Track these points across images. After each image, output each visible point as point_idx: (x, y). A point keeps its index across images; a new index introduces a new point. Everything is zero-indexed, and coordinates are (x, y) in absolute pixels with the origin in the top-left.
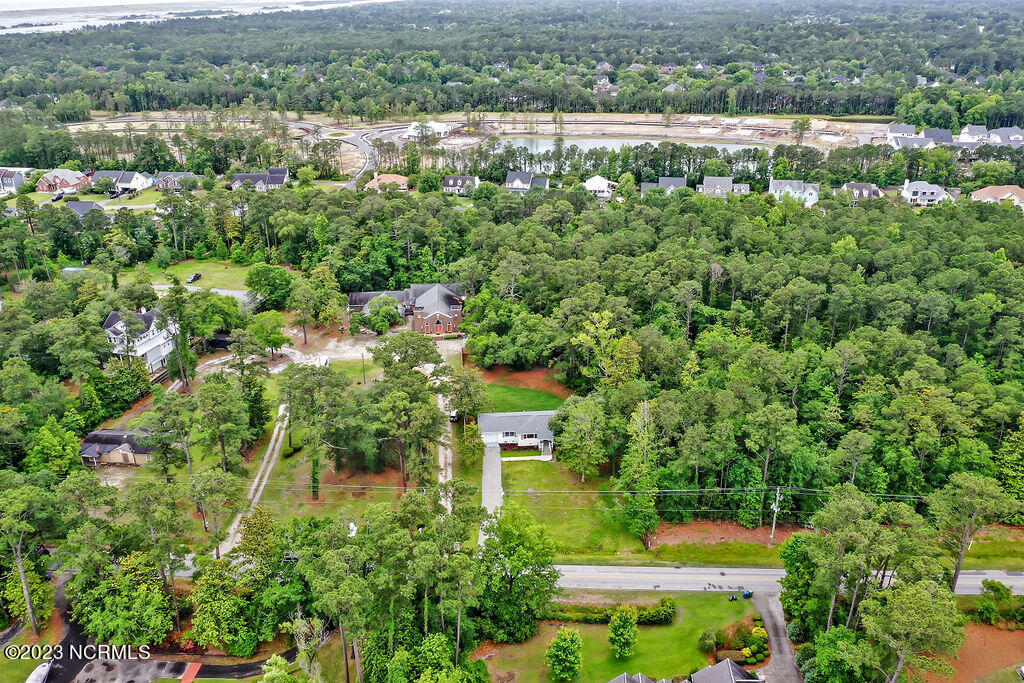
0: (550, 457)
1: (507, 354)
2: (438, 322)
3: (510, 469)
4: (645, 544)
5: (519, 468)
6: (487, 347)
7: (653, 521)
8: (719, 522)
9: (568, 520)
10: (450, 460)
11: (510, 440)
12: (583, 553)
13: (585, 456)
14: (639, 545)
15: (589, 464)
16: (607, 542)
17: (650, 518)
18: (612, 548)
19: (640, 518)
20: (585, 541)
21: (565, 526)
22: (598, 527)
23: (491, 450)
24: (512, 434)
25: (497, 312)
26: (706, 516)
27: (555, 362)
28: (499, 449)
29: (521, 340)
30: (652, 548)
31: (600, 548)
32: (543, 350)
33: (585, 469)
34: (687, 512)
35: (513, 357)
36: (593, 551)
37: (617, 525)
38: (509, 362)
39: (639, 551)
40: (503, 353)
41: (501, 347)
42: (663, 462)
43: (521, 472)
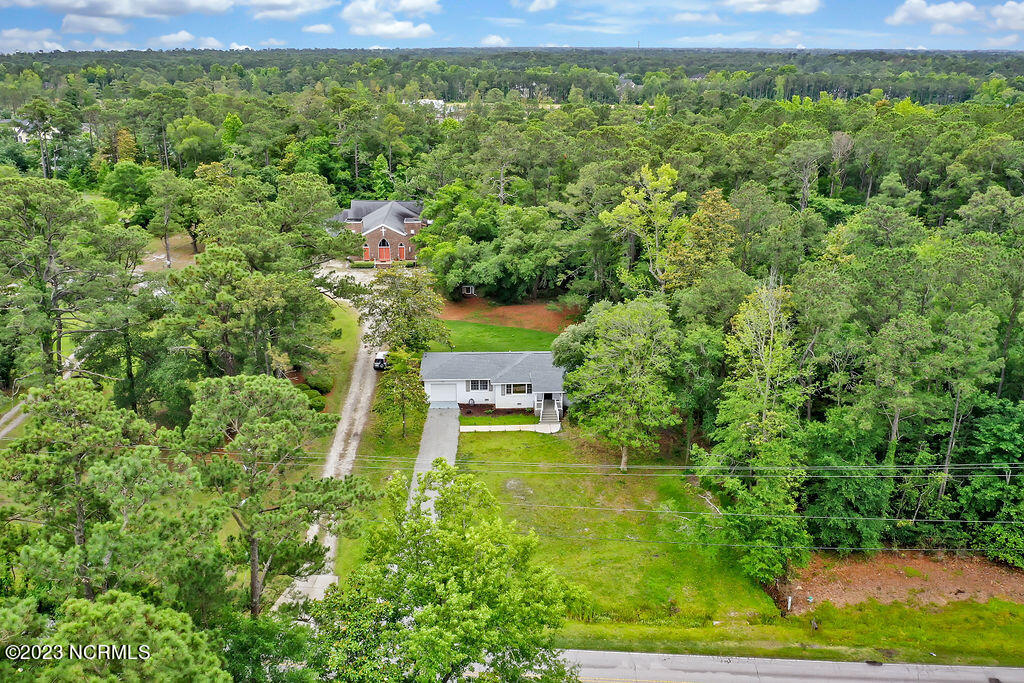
0: (555, 428)
1: (487, 267)
2: (384, 243)
3: (474, 445)
4: (780, 602)
5: (493, 444)
6: (452, 259)
7: (797, 546)
8: (941, 555)
9: (593, 543)
10: (359, 428)
11: (479, 397)
12: (629, 620)
13: (631, 410)
14: (766, 605)
15: (640, 426)
16: (686, 596)
17: (791, 539)
18: (700, 608)
19: (768, 539)
20: (633, 592)
21: (587, 556)
22: (664, 562)
23: (442, 412)
24: (485, 385)
25: (474, 210)
26: (909, 541)
27: (570, 278)
28: (458, 412)
29: (511, 242)
30: (799, 613)
31: (672, 610)
32: (546, 258)
33: (630, 437)
34: (873, 528)
35: (496, 271)
36: (654, 618)
37: (710, 554)
38: (490, 280)
39: (767, 620)
40: (478, 266)
41: (477, 257)
42: (816, 409)
43: (498, 451)
